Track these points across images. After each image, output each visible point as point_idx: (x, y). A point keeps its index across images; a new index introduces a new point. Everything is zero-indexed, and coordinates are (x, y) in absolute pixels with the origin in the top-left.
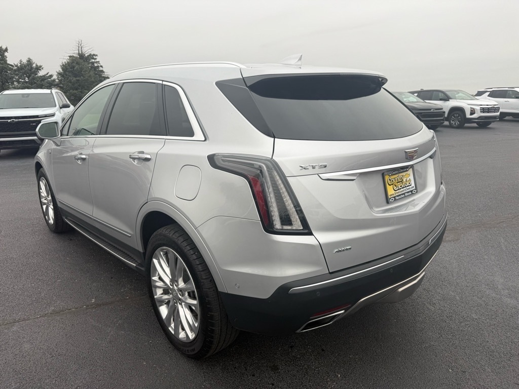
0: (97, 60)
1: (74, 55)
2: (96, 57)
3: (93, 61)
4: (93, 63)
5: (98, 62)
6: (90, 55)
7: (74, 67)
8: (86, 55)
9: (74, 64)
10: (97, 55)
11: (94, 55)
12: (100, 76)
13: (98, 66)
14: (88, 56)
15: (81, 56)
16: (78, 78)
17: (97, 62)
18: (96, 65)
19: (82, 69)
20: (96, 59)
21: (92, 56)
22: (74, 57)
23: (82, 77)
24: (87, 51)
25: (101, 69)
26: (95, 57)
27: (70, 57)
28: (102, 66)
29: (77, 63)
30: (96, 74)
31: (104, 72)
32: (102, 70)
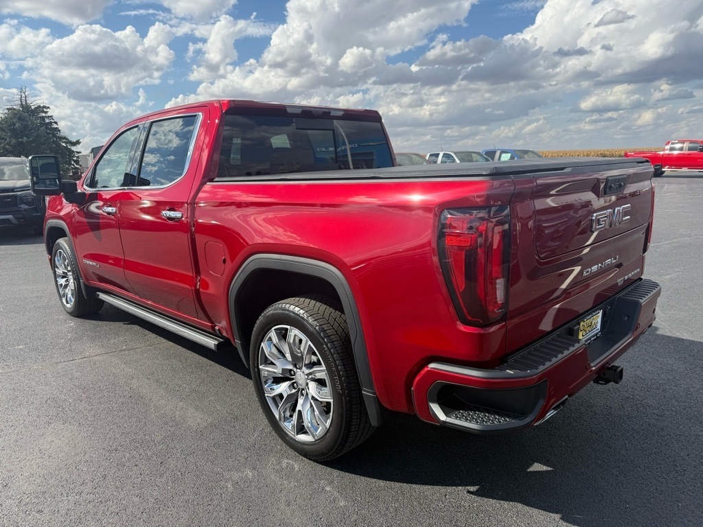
0: (49, 114)
1: (15, 107)
2: (48, 110)
3: (44, 115)
4: (43, 118)
5: (51, 116)
6: (40, 106)
7: (14, 124)
8: (33, 107)
9: (15, 121)
10: (48, 108)
11: (44, 107)
12: (54, 135)
13: (51, 123)
14: (35, 108)
15: (26, 107)
16: (20, 140)
17: (49, 117)
18: (47, 121)
19: (26, 127)
20: (46, 112)
21: (41, 109)
22: (14, 109)
23: (25, 138)
24: (34, 102)
25: (55, 126)
26: (45, 110)
27: (7, 109)
28: (56, 123)
29: (20, 119)
30: (49, 134)
31: (59, 131)
32: (56, 128)
